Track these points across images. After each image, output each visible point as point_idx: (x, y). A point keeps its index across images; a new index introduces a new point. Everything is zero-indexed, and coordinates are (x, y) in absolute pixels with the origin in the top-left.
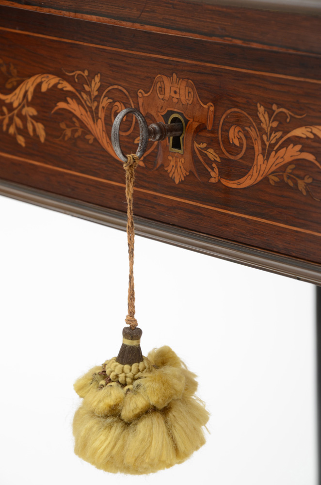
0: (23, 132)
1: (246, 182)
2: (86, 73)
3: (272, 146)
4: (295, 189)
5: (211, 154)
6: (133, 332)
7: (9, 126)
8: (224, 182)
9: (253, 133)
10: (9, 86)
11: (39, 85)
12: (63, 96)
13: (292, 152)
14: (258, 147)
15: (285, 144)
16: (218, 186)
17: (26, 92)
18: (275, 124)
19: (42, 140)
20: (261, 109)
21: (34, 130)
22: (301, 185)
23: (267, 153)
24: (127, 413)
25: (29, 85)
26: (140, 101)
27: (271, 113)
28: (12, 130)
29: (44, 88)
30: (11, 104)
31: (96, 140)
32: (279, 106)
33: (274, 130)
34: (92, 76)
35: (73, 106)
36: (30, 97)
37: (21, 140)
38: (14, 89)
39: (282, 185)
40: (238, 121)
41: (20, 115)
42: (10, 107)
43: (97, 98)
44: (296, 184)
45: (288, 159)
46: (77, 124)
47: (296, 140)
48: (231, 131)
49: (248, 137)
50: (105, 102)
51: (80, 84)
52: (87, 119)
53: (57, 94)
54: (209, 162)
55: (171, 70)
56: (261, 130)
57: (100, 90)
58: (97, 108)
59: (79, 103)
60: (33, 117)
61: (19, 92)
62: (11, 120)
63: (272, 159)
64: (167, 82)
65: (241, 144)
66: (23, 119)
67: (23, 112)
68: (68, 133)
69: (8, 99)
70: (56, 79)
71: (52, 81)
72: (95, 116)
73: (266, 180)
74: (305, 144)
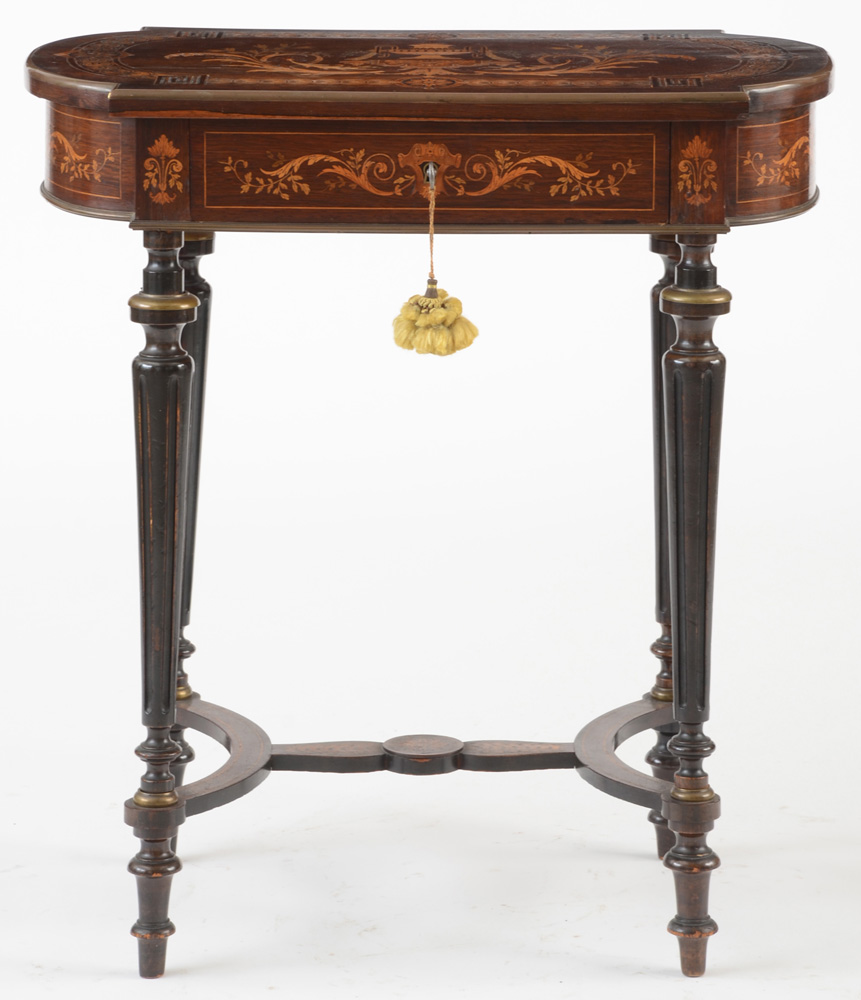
0: (289, 191)
1: (486, 191)
2: (352, 150)
3: (505, 171)
4: (523, 189)
5: (459, 180)
6: (432, 282)
7: (272, 190)
8: (469, 194)
9: (491, 165)
10: (274, 166)
11: (307, 162)
12: (330, 165)
13: (522, 171)
14: (495, 172)
15: (516, 167)
16: (464, 197)
17: (293, 167)
18: (508, 159)
19: (307, 193)
20: (498, 153)
21: (299, 188)
22: (527, 187)
23: (501, 174)
24: (449, 322)
25: (297, 163)
26: (400, 160)
27: (505, 154)
28: (276, 192)
29: (310, 163)
30: (277, 176)
31: (359, 186)
32: (511, 149)
33: (506, 162)
34: (357, 150)
35: (338, 170)
36: (296, 170)
37: (286, 197)
38: (281, 166)
39: (513, 188)
40: (479, 160)
41: (285, 182)
42: (276, 178)
43: (361, 163)
44: (523, 187)
45: (517, 175)
46: (341, 179)
47: (522, 165)
48: (475, 168)
49: (487, 167)
50: (368, 164)
51: (346, 157)
52: (351, 175)
53: (322, 165)
54: (457, 185)
55: (425, 141)
56: (498, 163)
57: (364, 158)
58: (361, 169)
59: (343, 166)
60: (299, 181)
61: (286, 168)
62: (276, 186)
63: (506, 177)
64: (423, 147)
65: (482, 173)
66: (289, 184)
67: (289, 179)
68: (333, 186)
69: (273, 173)
70: (323, 157)
71: (319, 158)
72: (358, 173)
73: (501, 188)
74: (530, 166)
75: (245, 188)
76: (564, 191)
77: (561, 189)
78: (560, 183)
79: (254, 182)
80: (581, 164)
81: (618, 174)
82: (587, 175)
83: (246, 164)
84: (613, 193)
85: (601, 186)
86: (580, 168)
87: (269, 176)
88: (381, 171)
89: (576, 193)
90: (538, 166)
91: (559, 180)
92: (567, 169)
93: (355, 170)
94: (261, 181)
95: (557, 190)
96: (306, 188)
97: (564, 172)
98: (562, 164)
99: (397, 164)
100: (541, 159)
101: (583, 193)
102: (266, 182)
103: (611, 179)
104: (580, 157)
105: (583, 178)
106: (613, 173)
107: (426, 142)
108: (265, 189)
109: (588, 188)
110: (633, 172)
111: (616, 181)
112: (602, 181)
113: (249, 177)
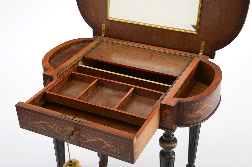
0: (40, 127)
1: (86, 142)
8: (82, 141)
9: (87, 136)
10: (36, 121)
14: (88, 138)
15: (93, 139)
20: (88, 134)
21: (42, 128)
25: (41, 122)
26: (65, 128)
28: (37, 127)
29: (44, 123)
31: (56, 131)
32: (91, 134)
33: (91, 137)
34: (54, 123)
35: (50, 126)
37: (39, 129)
39: (93, 143)
42: (37, 124)
44: (95, 144)
45: (93, 141)
46: (52, 129)
47: (95, 139)
48: (83, 135)
51: (51, 124)
53: (46, 124)
54: (79, 138)
57: (56, 125)
58: (56, 127)
59: (52, 126)
60: (42, 126)
61: (39, 123)
63: (91, 140)
64: (70, 127)
65: (85, 137)
67: (40, 125)
68: (50, 129)
69: (36, 123)
70: (47, 122)
71: (46, 122)
72: (55, 128)
73: (90, 142)
74: (96, 140)
75: (30, 124)
76: (106, 148)
77: (105, 147)
78: (105, 146)
79: (32, 123)
80: (109, 143)
81: (120, 148)
82: (111, 146)
83: (30, 119)
84: (119, 153)
85: (115, 150)
86: (109, 144)
87: (35, 123)
88: (60, 129)
89: (109, 149)
90: (98, 140)
91: (104, 145)
92: (106, 143)
93: (54, 128)
94: (34, 124)
95: (104, 147)
96: (44, 128)
97: (105, 144)
98: (105, 142)
99: (64, 129)
100: (99, 139)
101: (111, 150)
102: (35, 124)
103: (118, 149)
104: (109, 141)
105: (110, 146)
106: (118, 148)
107: (70, 126)
108: (35, 126)
109: (112, 149)
110: (124, 149)
111: (119, 150)
112: (115, 149)
113: (31, 122)
